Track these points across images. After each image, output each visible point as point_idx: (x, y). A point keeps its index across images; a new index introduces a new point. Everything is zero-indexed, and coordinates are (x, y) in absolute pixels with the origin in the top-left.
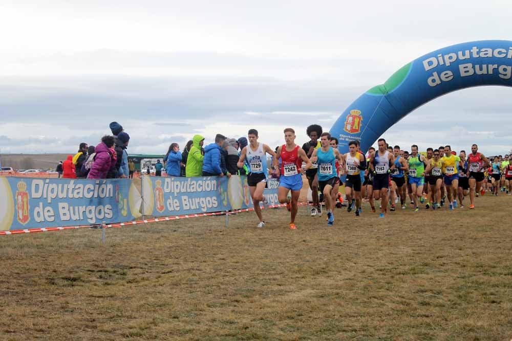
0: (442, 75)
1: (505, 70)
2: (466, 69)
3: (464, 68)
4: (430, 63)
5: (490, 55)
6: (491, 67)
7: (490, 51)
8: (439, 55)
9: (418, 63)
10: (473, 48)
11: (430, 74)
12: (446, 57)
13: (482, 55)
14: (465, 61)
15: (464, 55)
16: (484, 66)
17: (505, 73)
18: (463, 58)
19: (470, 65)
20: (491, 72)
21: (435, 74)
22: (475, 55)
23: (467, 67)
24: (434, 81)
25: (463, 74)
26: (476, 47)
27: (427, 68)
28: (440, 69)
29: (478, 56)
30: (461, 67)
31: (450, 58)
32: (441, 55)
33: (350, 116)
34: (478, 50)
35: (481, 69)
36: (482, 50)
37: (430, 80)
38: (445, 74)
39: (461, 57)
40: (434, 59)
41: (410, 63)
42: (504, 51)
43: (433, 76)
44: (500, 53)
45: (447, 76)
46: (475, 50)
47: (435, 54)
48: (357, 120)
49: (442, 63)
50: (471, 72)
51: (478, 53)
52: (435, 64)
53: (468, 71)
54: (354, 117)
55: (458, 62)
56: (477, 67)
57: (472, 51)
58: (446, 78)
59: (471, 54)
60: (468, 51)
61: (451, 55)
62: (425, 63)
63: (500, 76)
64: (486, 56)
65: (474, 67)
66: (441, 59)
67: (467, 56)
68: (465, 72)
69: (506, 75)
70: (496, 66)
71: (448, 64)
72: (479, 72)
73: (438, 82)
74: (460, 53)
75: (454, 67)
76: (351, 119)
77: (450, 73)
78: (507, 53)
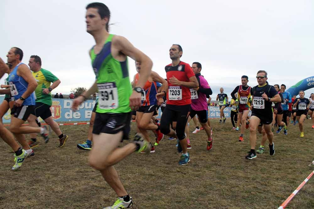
0: (312, 83)
4: (309, 80)
9: (305, 80)
21: (310, 83)
24: (309, 84)
27: (308, 81)
28: (311, 81)
32: (312, 78)
37: (308, 85)
40: (310, 79)
41: (303, 80)
47: (310, 78)
49: (312, 80)
52: (310, 80)
62: (307, 80)
73: (311, 85)
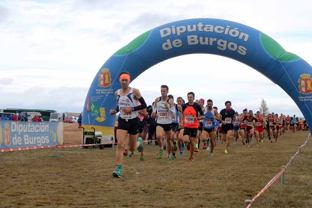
0: (174, 42)
1: (222, 43)
2: (193, 40)
3: (191, 38)
4: (165, 32)
5: (211, 30)
6: (212, 40)
7: (212, 27)
8: (172, 27)
9: (156, 32)
10: (200, 23)
11: (164, 40)
12: (178, 28)
13: (205, 29)
14: (192, 33)
15: (192, 28)
16: (207, 39)
17: (222, 46)
18: (191, 30)
19: (195, 37)
20: (211, 44)
21: (168, 41)
22: (200, 29)
23: (193, 38)
24: (167, 46)
25: (190, 43)
26: (201, 23)
27: (163, 35)
28: (172, 37)
29: (202, 30)
30: (189, 37)
31: (181, 29)
32: (174, 26)
33: (101, 74)
34: (203, 25)
35: (204, 41)
36: (206, 26)
37: (164, 46)
38: (176, 42)
39: (189, 30)
40: (168, 29)
41: (149, 32)
42: (222, 28)
43: (167, 42)
44: (219, 29)
45: (177, 43)
46: (200, 25)
47: (169, 25)
48: (107, 77)
49: (174, 32)
50: (196, 42)
51: (203, 28)
52: (169, 33)
53: (194, 41)
54: (104, 74)
55: (187, 33)
56: (201, 38)
57: (198, 25)
58: (176, 45)
59: (197, 28)
60: (195, 25)
61: (181, 27)
62: (162, 32)
63: (218, 47)
64: (208, 31)
65: (198, 39)
66: (174, 30)
67: (194, 29)
68: (192, 41)
69: (222, 47)
70: (215, 39)
71: (179, 34)
72: (202, 43)
73: (170, 47)
74: (189, 27)
75: (183, 37)
76: (102, 76)
77: (180, 41)
78: (224, 30)
